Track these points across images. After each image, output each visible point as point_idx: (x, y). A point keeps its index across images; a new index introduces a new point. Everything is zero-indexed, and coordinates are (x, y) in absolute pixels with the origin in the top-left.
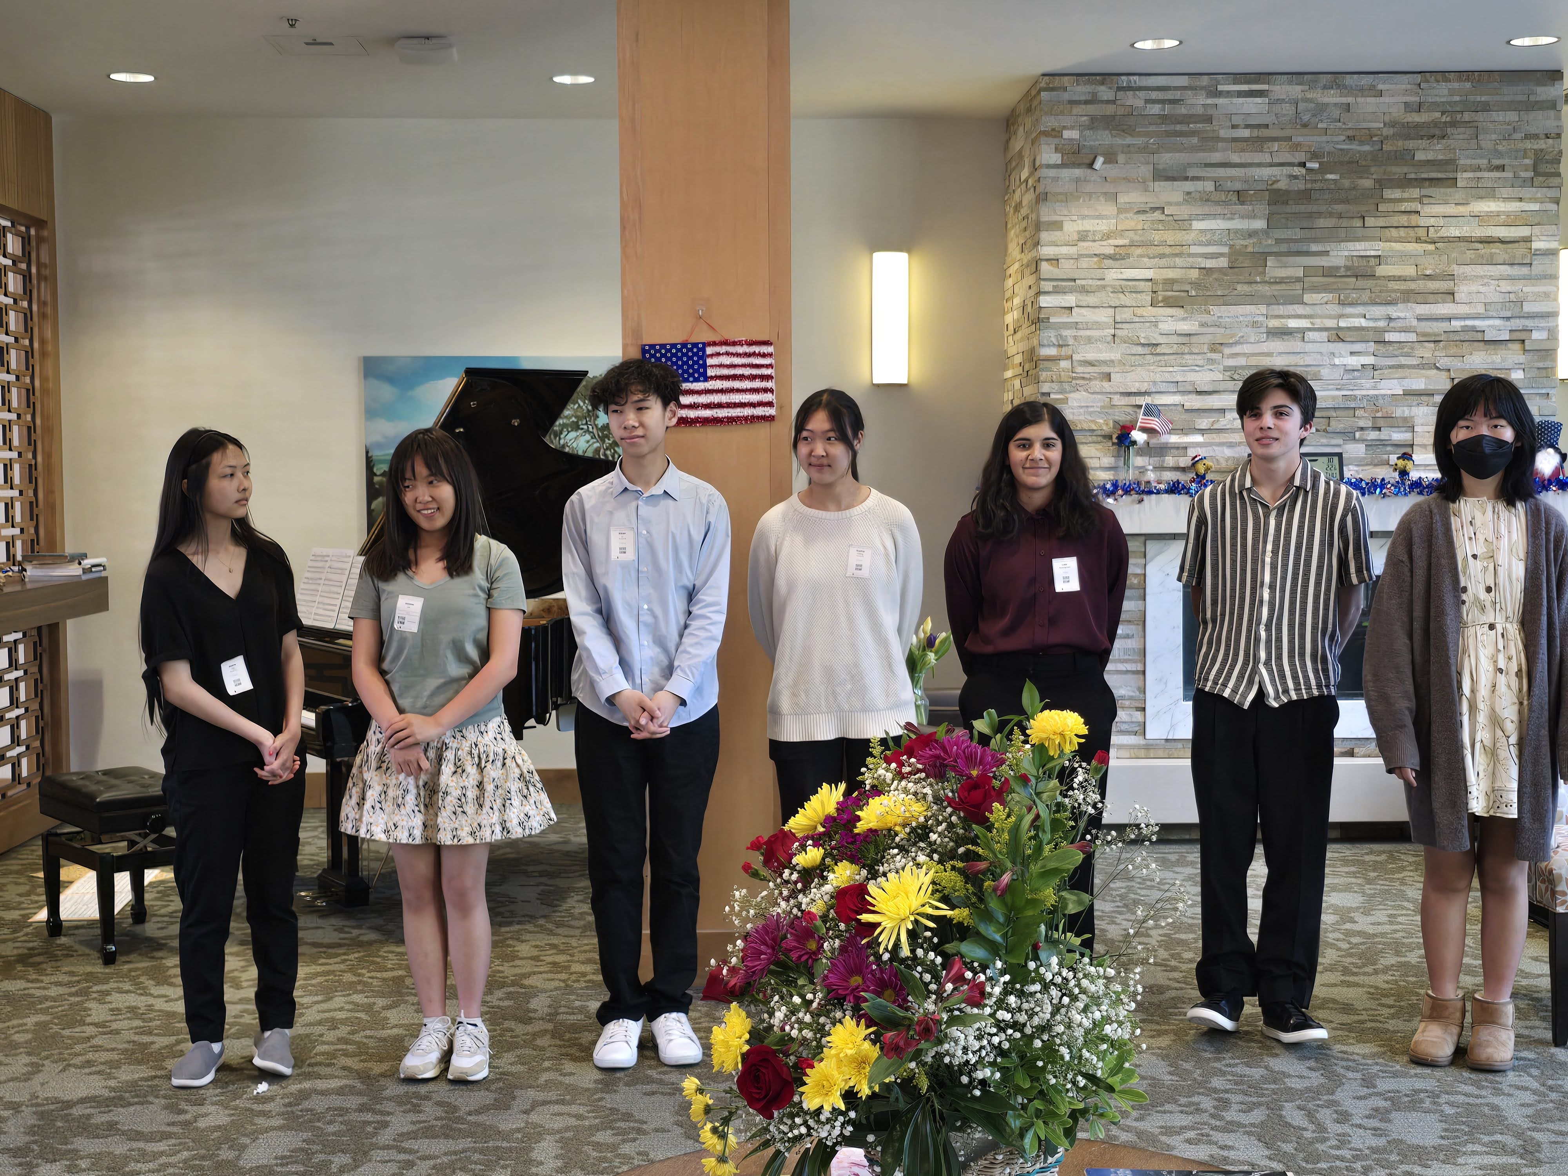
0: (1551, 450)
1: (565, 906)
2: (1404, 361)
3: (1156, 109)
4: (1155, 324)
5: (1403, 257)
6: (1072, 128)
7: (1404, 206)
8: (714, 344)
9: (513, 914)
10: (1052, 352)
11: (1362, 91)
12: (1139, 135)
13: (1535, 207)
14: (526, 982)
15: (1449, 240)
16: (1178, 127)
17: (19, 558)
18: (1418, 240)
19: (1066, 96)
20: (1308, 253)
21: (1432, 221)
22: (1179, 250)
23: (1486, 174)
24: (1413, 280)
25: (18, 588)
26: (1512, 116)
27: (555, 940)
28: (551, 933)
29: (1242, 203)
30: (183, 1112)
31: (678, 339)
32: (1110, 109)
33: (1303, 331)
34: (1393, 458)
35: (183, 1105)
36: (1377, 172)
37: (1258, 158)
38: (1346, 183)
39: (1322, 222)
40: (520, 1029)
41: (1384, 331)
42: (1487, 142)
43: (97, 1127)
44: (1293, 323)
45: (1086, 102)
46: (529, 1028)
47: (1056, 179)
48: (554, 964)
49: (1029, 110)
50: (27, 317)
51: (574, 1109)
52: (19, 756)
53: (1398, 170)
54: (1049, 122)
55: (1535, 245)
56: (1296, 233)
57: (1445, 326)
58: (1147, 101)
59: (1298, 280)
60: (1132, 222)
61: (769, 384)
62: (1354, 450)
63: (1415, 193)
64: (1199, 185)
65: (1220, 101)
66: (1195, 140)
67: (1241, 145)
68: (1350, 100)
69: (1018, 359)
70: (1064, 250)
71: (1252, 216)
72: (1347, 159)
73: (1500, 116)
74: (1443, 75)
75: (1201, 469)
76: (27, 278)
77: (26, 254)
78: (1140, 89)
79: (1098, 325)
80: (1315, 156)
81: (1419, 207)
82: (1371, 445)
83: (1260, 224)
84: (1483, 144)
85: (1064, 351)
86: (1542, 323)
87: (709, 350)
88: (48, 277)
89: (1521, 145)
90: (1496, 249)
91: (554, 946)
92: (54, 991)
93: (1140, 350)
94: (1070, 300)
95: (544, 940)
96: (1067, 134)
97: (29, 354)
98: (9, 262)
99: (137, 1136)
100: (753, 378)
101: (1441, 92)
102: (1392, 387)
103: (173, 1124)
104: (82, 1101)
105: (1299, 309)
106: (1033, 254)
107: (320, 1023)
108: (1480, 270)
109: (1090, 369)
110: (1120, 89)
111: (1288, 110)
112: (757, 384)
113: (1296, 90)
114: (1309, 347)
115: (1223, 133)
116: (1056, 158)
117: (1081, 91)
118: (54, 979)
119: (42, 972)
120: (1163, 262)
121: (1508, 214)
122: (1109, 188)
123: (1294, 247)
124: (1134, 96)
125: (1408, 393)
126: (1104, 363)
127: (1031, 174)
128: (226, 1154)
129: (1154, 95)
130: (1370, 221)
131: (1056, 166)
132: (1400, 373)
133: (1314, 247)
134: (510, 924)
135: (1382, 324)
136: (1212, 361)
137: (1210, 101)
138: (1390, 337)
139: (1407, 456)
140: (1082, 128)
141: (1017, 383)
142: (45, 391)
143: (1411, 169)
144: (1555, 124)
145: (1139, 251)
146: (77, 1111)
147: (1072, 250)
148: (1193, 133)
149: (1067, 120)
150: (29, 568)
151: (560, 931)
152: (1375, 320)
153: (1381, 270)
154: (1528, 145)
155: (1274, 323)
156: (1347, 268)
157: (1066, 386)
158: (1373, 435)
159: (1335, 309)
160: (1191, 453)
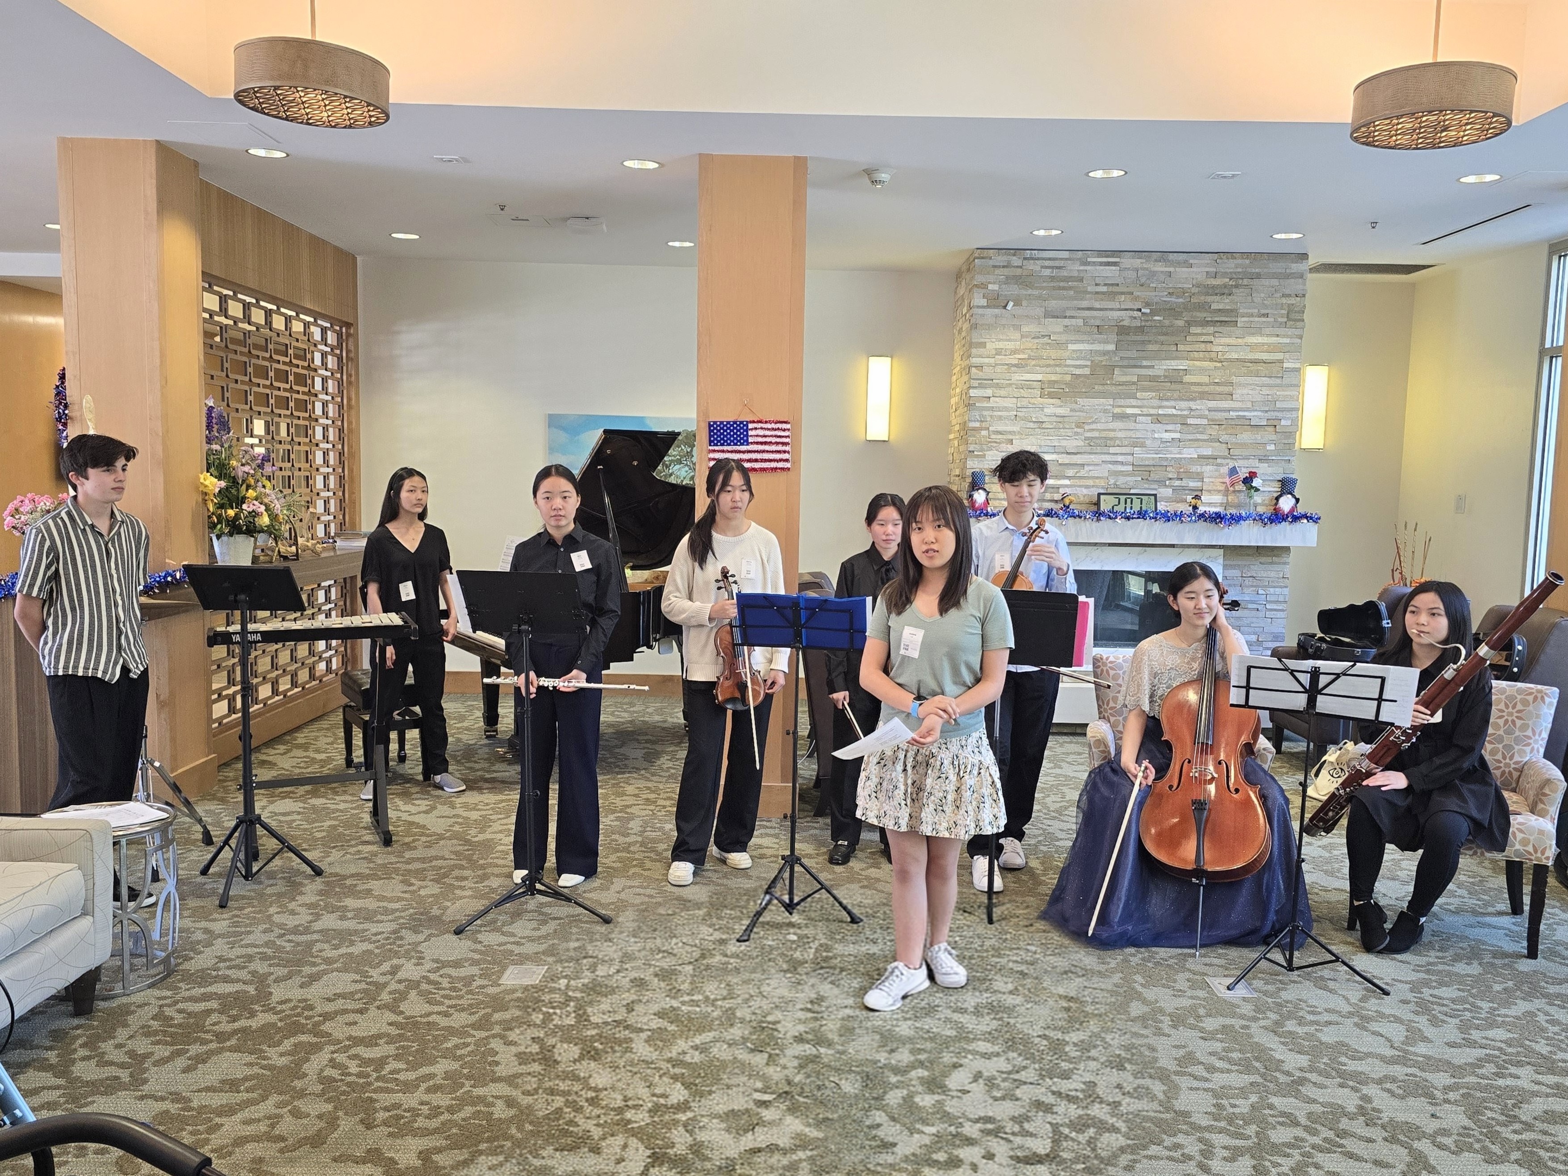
0: (1289, 496)
1: (659, 763)
2: (1199, 436)
3: (1047, 272)
4: (1042, 409)
5: (1202, 370)
6: (994, 283)
7: (1203, 338)
8: (754, 422)
9: (626, 766)
10: (977, 425)
11: (1179, 264)
12: (1037, 288)
13: (1287, 341)
14: (628, 810)
15: (1230, 360)
16: (1062, 284)
17: (332, 534)
18: (1211, 360)
19: (991, 263)
20: (1141, 367)
21: (1220, 348)
22: (1059, 362)
23: (1257, 319)
24: (1207, 385)
25: (332, 554)
26: (1275, 282)
27: (650, 784)
28: (648, 780)
29: (1100, 333)
30: (412, 885)
31: (731, 419)
32: (1019, 272)
33: (1136, 415)
34: (1189, 498)
35: (413, 881)
36: (1187, 316)
37: (1110, 305)
38: (1167, 322)
39: (1150, 347)
40: (621, 840)
41: (1187, 417)
42: (1258, 298)
43: (360, 892)
44: (1129, 411)
45: (1004, 267)
46: (628, 840)
47: (983, 315)
48: (647, 799)
49: (968, 270)
50: (340, 383)
51: (648, 891)
52: (331, 657)
53: (1201, 315)
54: (979, 279)
55: (1285, 365)
56: (1134, 354)
57: (1226, 415)
58: (1042, 267)
59: (1134, 383)
60: (1030, 343)
61: (787, 448)
62: (1164, 492)
63: (1211, 329)
64: (1073, 321)
65: (1088, 268)
66: (1072, 293)
67: (1100, 296)
68: (1172, 269)
69: (957, 428)
70: (986, 360)
71: (1107, 342)
72: (1168, 307)
73: (1266, 282)
74: (1231, 254)
75: (1067, 502)
76: (340, 358)
77: (340, 345)
78: (1038, 259)
79: (1006, 409)
80: (1147, 305)
81: (1213, 339)
82: (1175, 489)
83: (1111, 347)
84: (1255, 300)
85: (984, 425)
86: (1288, 415)
87: (751, 426)
88: (353, 359)
89: (1279, 301)
90: (1260, 367)
91: (648, 788)
92: (342, 806)
93: (1032, 425)
94: (989, 392)
95: (642, 784)
96: (990, 287)
97: (341, 406)
98: (329, 349)
99: (381, 898)
100: (777, 443)
101: (1230, 265)
102: (1190, 453)
103: (405, 892)
104: (352, 876)
105: (1133, 402)
106: (967, 362)
107: (501, 832)
108: (1250, 380)
109: (1000, 436)
110: (1025, 259)
111: (1132, 275)
112: (780, 448)
113: (1137, 262)
114: (1139, 426)
115: (1089, 289)
116: (984, 302)
117: (1000, 260)
118: (342, 798)
119: (336, 793)
120: (1048, 370)
121: (1269, 345)
122: (1016, 322)
123: (1132, 362)
124: (1035, 264)
125: (1200, 457)
126: (1010, 432)
127: (968, 311)
128: (435, 911)
129: (1047, 263)
130: (1181, 347)
131: (983, 307)
132: (1196, 444)
133: (1145, 363)
134: (624, 773)
135: (1185, 413)
136: (1077, 434)
137: (1082, 268)
138: (1190, 421)
139: (1197, 497)
140: (1000, 283)
141: (956, 442)
142: (350, 430)
143: (1209, 315)
144: (1301, 287)
145: (1034, 362)
146: (348, 882)
147: (992, 361)
148: (1070, 288)
149: (991, 278)
150: (337, 539)
151: (654, 778)
152: (1181, 410)
153: (1187, 379)
154: (1284, 301)
155: (1117, 410)
156: (1165, 377)
157: (985, 447)
158: (1177, 483)
159: (1156, 402)
160: (1062, 491)
